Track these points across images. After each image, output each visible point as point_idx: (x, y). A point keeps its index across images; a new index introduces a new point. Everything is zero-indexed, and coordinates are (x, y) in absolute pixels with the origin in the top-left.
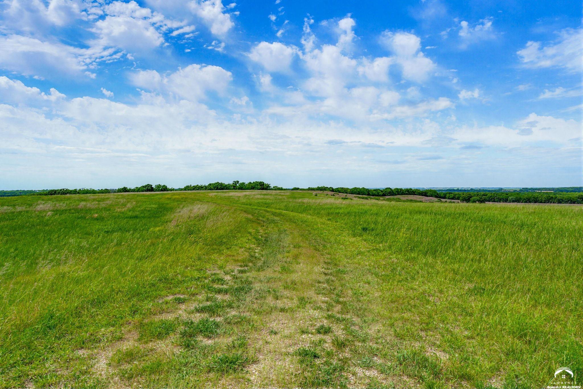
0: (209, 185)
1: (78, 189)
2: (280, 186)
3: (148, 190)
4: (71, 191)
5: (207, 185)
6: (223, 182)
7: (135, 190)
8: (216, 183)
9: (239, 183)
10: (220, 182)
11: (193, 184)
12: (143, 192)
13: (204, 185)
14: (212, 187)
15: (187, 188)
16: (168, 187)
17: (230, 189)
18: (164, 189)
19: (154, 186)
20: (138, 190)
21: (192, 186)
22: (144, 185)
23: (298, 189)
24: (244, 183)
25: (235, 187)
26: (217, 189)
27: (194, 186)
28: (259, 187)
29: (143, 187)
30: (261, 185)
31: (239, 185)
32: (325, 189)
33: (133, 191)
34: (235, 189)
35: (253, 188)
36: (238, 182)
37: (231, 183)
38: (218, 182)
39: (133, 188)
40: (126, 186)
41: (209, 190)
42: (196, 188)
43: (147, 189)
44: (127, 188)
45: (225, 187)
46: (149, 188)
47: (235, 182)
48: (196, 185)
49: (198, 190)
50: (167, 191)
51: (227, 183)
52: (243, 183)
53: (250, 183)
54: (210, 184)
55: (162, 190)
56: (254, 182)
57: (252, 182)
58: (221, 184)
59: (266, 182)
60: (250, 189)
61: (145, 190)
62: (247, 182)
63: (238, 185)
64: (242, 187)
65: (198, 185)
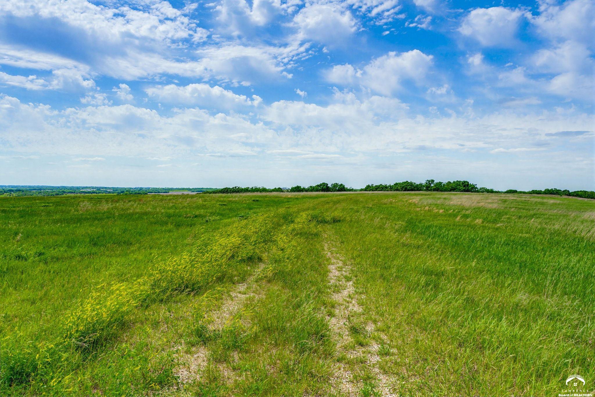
0: (394, 185)
1: (251, 187)
2: (489, 187)
3: (323, 190)
4: (242, 189)
5: (392, 184)
6: (413, 181)
7: (309, 189)
8: (405, 182)
9: (435, 182)
10: (410, 181)
11: (376, 183)
12: (318, 191)
13: (388, 185)
14: (399, 188)
15: (369, 188)
16: (346, 187)
17: (422, 191)
18: (342, 188)
19: (329, 185)
20: (312, 189)
21: (374, 186)
22: (319, 184)
23: (515, 192)
24: (442, 183)
25: (429, 187)
26: (405, 190)
27: (376, 186)
28: (462, 188)
29: (318, 185)
30: (464, 186)
31: (435, 186)
32: (557, 193)
33: (307, 190)
34: (429, 190)
35: (453, 189)
36: (433, 181)
37: (424, 182)
38: (407, 181)
39: (307, 188)
40: (299, 185)
41: (395, 190)
42: (379, 188)
43: (322, 188)
44: (300, 187)
45: (415, 187)
46: (324, 188)
47: (429, 181)
48: (378, 184)
49: (381, 190)
50: (345, 191)
51: (418, 183)
52: (440, 182)
53: (450, 183)
54: (396, 184)
55: (339, 190)
56: (454, 182)
57: (452, 182)
58: (411, 184)
59: (471, 182)
60: (449, 191)
61: (320, 190)
62: (445, 181)
63: (432, 185)
64: (439, 188)
65: (381, 185)
